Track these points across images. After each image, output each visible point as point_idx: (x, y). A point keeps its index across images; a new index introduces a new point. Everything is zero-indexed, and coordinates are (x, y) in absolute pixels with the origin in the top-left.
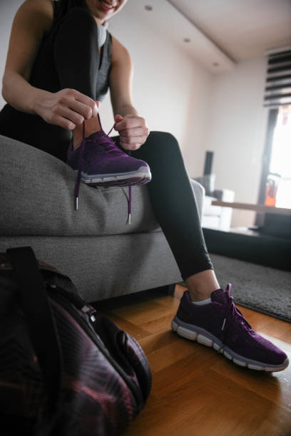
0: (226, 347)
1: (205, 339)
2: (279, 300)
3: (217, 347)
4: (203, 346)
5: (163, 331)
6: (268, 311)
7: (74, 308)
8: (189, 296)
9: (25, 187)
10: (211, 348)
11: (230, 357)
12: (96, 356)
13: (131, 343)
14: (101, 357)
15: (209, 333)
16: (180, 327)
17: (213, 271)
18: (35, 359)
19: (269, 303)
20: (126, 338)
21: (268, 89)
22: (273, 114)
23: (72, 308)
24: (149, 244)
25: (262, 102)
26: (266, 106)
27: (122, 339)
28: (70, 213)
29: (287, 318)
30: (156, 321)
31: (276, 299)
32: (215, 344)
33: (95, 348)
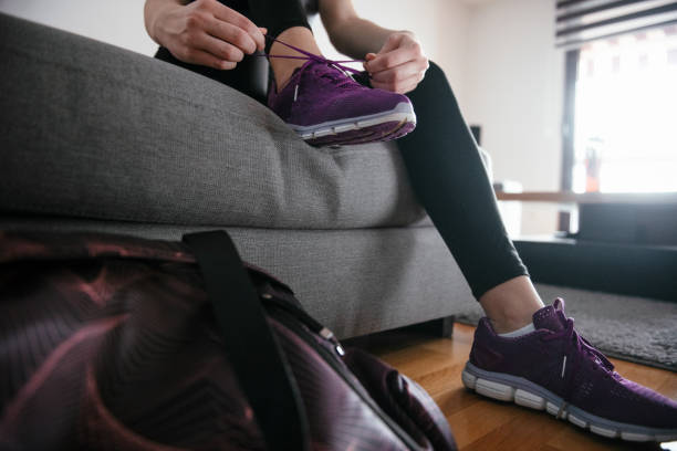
0: (571, 407)
1: (530, 397)
2: (633, 336)
3: (553, 408)
4: (527, 410)
5: (448, 390)
6: (620, 353)
7: (307, 330)
8: (491, 325)
9: (206, 138)
10: (543, 412)
11: (583, 424)
12: (358, 410)
13: (415, 390)
14: (367, 413)
15: (536, 386)
16: (480, 381)
17: (528, 279)
18: (249, 413)
19: (619, 342)
20: (404, 383)
21: (560, 19)
22: (572, 58)
23: (304, 330)
24: (410, 244)
25: (552, 40)
26: (559, 46)
27: (397, 384)
28: (282, 188)
29: (658, 362)
30: (433, 375)
31: (628, 335)
32: (549, 404)
33: (353, 398)
